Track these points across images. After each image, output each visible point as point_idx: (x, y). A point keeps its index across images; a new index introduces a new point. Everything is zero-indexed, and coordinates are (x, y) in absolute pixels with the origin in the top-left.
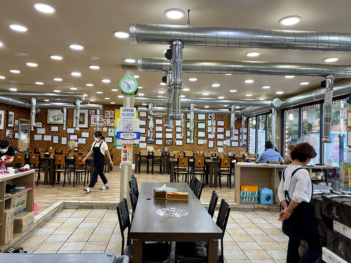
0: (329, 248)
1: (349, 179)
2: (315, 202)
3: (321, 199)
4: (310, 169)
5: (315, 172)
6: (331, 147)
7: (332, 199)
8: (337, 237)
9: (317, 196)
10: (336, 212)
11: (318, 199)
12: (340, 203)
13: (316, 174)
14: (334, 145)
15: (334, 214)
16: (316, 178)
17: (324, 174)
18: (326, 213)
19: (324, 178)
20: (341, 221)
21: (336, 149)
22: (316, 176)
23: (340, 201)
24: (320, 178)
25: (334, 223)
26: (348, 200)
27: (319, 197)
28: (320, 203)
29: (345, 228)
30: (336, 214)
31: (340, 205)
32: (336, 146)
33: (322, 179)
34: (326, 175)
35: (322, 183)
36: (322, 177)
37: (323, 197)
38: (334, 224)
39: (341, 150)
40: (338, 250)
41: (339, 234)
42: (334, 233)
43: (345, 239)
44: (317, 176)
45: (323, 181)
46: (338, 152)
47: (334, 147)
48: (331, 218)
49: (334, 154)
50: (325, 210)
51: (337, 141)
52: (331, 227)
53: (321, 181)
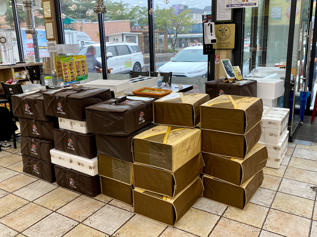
0: (57, 149)
1: (63, 70)
2: (35, 103)
3: (42, 98)
4: (12, 68)
5: (17, 71)
6: (25, 45)
7: (55, 95)
8: (65, 134)
9: (35, 95)
10: (62, 109)
11: (37, 98)
12: (65, 97)
13: (20, 74)
14: (27, 43)
15: (59, 111)
16: (20, 78)
17: (28, 72)
18: (50, 112)
19: (29, 77)
20: (68, 116)
21: (30, 47)
22: (19, 76)
23: (64, 94)
24: (24, 77)
25: (59, 120)
26: (72, 92)
27: (37, 96)
28: (42, 102)
29: (72, 123)
30: (62, 111)
31: (65, 100)
32: (29, 43)
33: (27, 78)
34: (31, 73)
35: (27, 82)
36: (26, 76)
37: (44, 94)
38: (59, 122)
39: (35, 47)
40: (68, 148)
41: (66, 131)
42: (61, 131)
43: (74, 134)
44: (21, 75)
45: (28, 80)
46: (33, 49)
47: (27, 45)
48: (57, 116)
49: (29, 52)
50: (48, 109)
51: (29, 38)
52: (56, 125)
53: (26, 80)
